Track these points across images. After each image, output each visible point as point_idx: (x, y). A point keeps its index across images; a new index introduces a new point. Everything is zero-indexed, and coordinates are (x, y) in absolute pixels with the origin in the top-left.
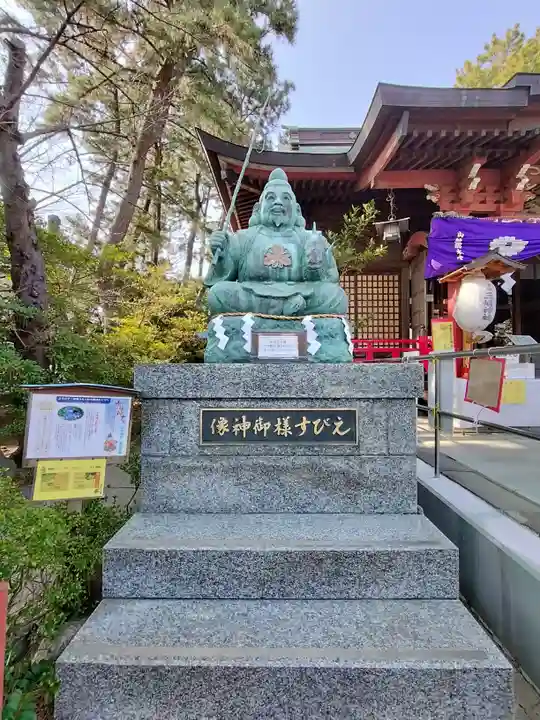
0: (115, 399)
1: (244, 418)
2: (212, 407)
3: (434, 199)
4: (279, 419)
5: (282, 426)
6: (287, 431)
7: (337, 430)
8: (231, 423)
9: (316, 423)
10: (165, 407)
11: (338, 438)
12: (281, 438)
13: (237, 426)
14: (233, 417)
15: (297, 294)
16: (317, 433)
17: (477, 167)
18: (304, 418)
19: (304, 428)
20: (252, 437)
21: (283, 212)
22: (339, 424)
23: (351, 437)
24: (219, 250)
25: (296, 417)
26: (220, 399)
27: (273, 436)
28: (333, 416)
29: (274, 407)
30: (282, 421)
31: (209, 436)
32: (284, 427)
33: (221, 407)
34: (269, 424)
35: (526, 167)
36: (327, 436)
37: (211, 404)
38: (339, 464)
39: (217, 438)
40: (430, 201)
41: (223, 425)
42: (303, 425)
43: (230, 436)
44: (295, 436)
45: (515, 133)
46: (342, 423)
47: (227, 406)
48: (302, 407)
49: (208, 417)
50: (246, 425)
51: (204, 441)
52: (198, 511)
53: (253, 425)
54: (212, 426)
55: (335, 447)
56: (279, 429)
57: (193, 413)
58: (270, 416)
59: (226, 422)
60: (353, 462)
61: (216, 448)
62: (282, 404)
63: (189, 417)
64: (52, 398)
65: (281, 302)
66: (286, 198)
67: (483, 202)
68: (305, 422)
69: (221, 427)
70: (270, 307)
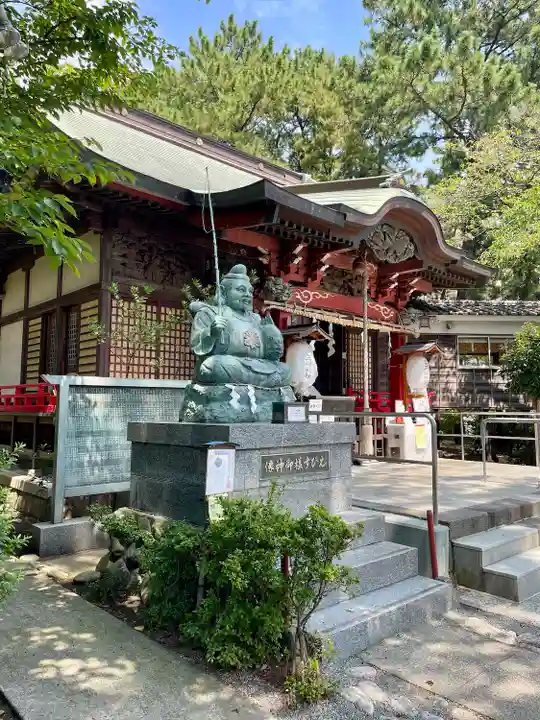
1: (280, 460)
2: (266, 454)
3: (265, 261)
5: (298, 464)
6: (301, 466)
7: (321, 464)
8: (275, 463)
9: (312, 460)
11: (321, 469)
12: (298, 471)
13: (278, 465)
14: (276, 460)
16: (313, 466)
17: (300, 247)
18: (308, 458)
19: (308, 464)
22: (322, 460)
23: (327, 468)
25: (304, 456)
26: (270, 448)
27: (294, 471)
28: (320, 455)
29: (294, 452)
30: (298, 460)
31: (264, 473)
33: (270, 454)
34: (292, 463)
35: (328, 255)
36: (317, 468)
37: (266, 452)
38: (322, 485)
39: (268, 474)
40: (261, 262)
41: (271, 465)
42: (307, 462)
43: (275, 473)
44: (304, 470)
47: (273, 453)
48: (307, 451)
49: (264, 460)
50: (282, 465)
51: (262, 477)
53: (285, 464)
54: (266, 467)
55: (320, 474)
56: (297, 466)
57: (256, 459)
58: (293, 458)
59: (273, 463)
60: (327, 483)
61: (268, 481)
62: (300, 449)
64: (214, 451)
68: (308, 460)
69: (270, 467)
70: (260, 380)
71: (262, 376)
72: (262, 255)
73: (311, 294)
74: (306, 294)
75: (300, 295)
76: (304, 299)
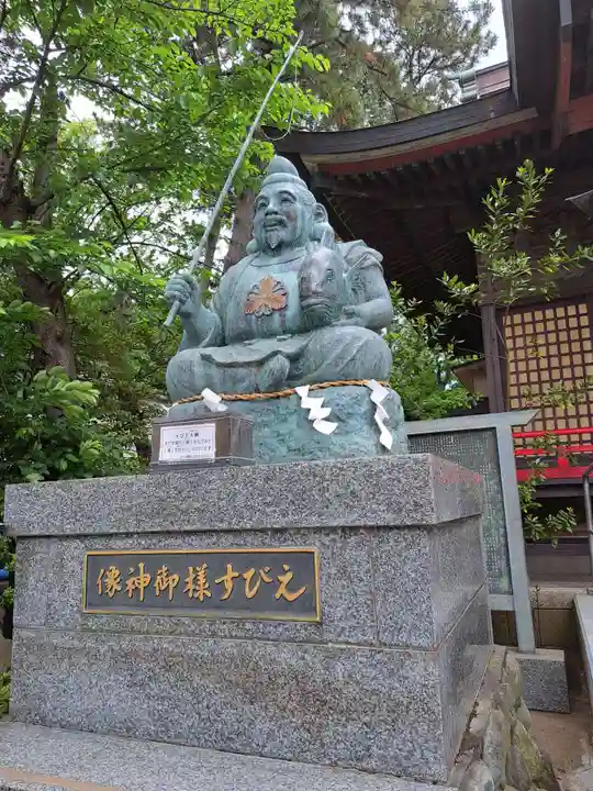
1: (141, 565)
2: (99, 547)
4: (191, 569)
5: (195, 580)
6: (203, 589)
7: (282, 590)
9: (248, 575)
10: (40, 548)
11: (285, 605)
13: (132, 579)
14: (127, 563)
15: (275, 353)
16: (250, 594)
18: (229, 566)
19: (229, 585)
21: (281, 223)
22: (285, 579)
23: (307, 604)
24: (177, 303)
25: (217, 563)
26: (110, 536)
27: (182, 599)
28: (276, 561)
30: (195, 571)
31: (95, 597)
32: (198, 582)
33: (112, 549)
34: (176, 577)
36: (266, 599)
37: (99, 543)
38: (286, 657)
39: (104, 600)
41: (113, 578)
42: (228, 579)
43: (122, 598)
44: (215, 602)
46: (289, 576)
47: (119, 546)
48: (226, 545)
49: (95, 564)
50: (144, 579)
51: (89, 605)
52: (79, 728)
53: (153, 580)
54: (99, 582)
55: (281, 623)
56: (191, 586)
57: (75, 563)
58: (179, 563)
59: (117, 572)
60: (313, 657)
61: (103, 618)
62: (194, 540)
63: (71, 565)
65: (254, 370)
66: (285, 200)
68: (231, 574)
69: (110, 581)
70: (236, 381)
71: (242, 371)
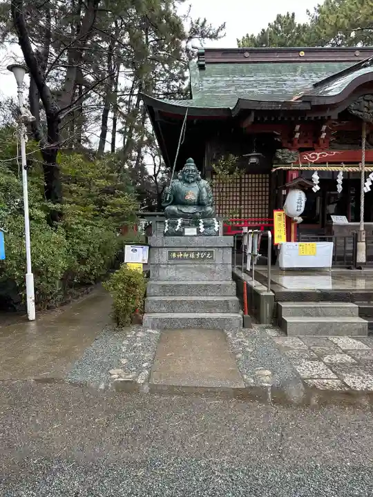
0: (144, 247)
1: (180, 253)
3: (279, 140)
4: (191, 253)
6: (193, 256)
8: (177, 254)
9: (202, 254)
10: (156, 250)
11: (208, 259)
12: (191, 259)
16: (202, 257)
17: (298, 127)
18: (198, 253)
20: (183, 258)
21: (192, 177)
22: (208, 255)
23: (212, 258)
25: (196, 252)
26: (174, 247)
27: (189, 258)
28: (207, 252)
29: (189, 250)
31: (170, 258)
32: (192, 256)
34: (188, 255)
35: (324, 127)
36: (205, 258)
37: (171, 249)
38: (209, 266)
39: (173, 259)
40: (277, 141)
41: (174, 255)
42: (198, 255)
43: (176, 258)
44: (196, 258)
45: (308, 118)
47: (175, 249)
48: (198, 249)
49: (170, 252)
50: (181, 255)
51: (169, 260)
53: (183, 255)
54: (171, 255)
55: (207, 261)
57: (165, 252)
58: (188, 252)
60: (213, 266)
61: (172, 262)
62: (192, 248)
64: (130, 246)
65: (191, 215)
66: (194, 172)
67: (306, 142)
72: (277, 136)
73: (318, 155)
74: (312, 155)
75: (308, 156)
76: (313, 159)
